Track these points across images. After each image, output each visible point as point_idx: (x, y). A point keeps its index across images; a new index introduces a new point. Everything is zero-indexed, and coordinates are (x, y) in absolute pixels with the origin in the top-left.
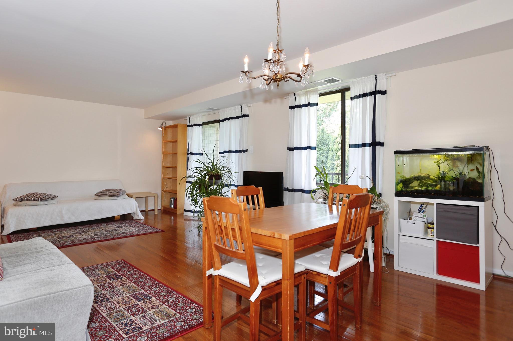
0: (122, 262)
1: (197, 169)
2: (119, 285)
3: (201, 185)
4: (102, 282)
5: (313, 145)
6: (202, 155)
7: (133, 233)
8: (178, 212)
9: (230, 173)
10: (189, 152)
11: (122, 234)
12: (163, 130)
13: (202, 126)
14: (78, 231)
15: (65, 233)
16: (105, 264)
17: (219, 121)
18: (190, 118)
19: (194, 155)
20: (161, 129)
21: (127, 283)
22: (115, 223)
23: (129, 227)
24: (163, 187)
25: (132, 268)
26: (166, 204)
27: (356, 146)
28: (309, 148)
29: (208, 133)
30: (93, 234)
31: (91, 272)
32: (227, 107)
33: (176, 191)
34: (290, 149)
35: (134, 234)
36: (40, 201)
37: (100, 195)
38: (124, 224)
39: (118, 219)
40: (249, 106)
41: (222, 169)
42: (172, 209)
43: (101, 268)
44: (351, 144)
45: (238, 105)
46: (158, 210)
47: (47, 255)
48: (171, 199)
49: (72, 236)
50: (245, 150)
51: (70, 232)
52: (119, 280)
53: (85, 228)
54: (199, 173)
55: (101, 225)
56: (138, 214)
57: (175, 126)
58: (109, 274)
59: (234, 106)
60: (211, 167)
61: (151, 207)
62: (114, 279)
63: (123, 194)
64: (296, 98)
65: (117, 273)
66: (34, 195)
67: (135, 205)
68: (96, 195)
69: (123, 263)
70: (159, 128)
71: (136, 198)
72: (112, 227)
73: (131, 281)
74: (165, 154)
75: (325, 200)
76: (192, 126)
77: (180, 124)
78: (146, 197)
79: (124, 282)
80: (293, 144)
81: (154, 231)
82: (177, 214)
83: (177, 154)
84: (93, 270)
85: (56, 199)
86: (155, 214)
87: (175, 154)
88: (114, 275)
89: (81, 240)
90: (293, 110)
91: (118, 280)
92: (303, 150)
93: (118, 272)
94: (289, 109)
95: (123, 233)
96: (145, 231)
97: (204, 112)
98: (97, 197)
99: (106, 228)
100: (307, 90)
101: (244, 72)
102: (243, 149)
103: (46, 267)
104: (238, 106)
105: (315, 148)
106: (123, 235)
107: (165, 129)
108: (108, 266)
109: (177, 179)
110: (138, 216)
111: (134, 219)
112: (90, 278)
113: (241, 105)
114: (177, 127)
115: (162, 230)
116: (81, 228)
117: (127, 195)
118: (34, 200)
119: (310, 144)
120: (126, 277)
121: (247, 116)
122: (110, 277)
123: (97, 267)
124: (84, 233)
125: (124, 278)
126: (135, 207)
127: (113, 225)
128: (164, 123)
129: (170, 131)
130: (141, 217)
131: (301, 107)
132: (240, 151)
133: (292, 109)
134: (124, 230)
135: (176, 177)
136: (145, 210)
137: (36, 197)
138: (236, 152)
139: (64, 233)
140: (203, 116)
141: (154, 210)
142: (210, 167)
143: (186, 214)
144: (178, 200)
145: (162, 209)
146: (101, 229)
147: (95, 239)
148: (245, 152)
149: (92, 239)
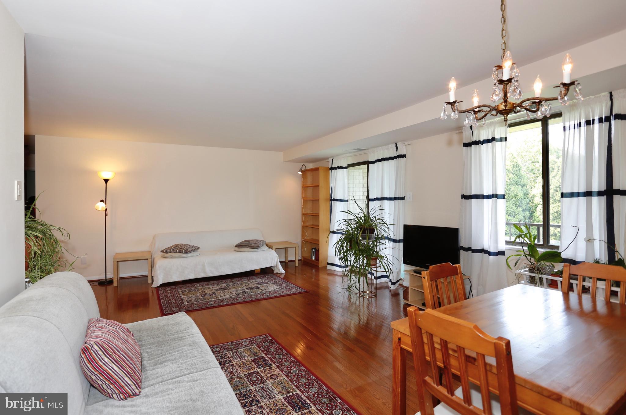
0: (268, 337)
1: (346, 221)
2: (269, 377)
3: (352, 241)
4: (250, 370)
5: (500, 192)
6: (348, 202)
7: (276, 293)
8: (321, 265)
9: (385, 225)
10: (332, 198)
11: (264, 293)
12: (302, 174)
13: (347, 169)
14: (219, 286)
15: (208, 289)
16: (249, 339)
17: (368, 163)
18: (333, 159)
19: (338, 202)
20: (300, 173)
21: (277, 373)
22: (255, 278)
23: (270, 283)
24: (303, 236)
25: (280, 349)
26: (307, 255)
27: (573, 195)
28: (494, 196)
29: (353, 176)
30: (234, 292)
31: (236, 351)
32: (378, 147)
33: (318, 241)
34: (464, 197)
35: (277, 295)
36: (184, 253)
37: (241, 246)
38: (265, 280)
39: (258, 273)
40: (407, 144)
41: (376, 222)
42: (313, 261)
43: (246, 346)
44: (564, 192)
45: (393, 143)
46: (299, 260)
47: (190, 346)
48: (312, 249)
49: (214, 294)
50: (402, 197)
51: (211, 288)
52: (268, 368)
53: (226, 282)
54: (348, 226)
55: (242, 280)
56: (279, 268)
57: (317, 169)
58: (256, 356)
59: (387, 144)
60: (363, 219)
61: (291, 258)
62: (262, 366)
63: (263, 245)
64: (472, 132)
65: (265, 356)
66: (179, 247)
67: (276, 258)
68: (236, 246)
69: (270, 339)
70: (299, 171)
71: (276, 249)
72: (253, 282)
73: (282, 372)
74: (305, 201)
75: (533, 272)
76: (335, 168)
77: (322, 167)
78: (285, 248)
79: (274, 373)
80: (471, 192)
81: (298, 292)
82: (320, 266)
83: (319, 200)
84: (238, 347)
85: (199, 250)
86: (296, 266)
87: (316, 201)
88: (262, 359)
89: (223, 300)
90: (469, 147)
91: (266, 368)
92: (484, 199)
93: (266, 354)
94: (464, 146)
95: (266, 292)
96: (289, 291)
97: (350, 153)
98: (236, 249)
99: (247, 284)
100: (490, 120)
101: (449, 103)
102: (399, 196)
103: (189, 372)
104: (392, 145)
105: (504, 197)
106: (266, 295)
107: (304, 172)
108: (254, 342)
109: (319, 228)
110: (279, 269)
111: (275, 272)
112: (236, 360)
113: (396, 144)
114: (319, 170)
115: (307, 291)
116: (223, 282)
117: (267, 245)
118: (179, 252)
119: (496, 191)
120: (276, 364)
121: (404, 156)
122: (257, 362)
123: (242, 344)
124: (225, 291)
125: (274, 365)
126: (275, 260)
127: (254, 281)
128: (304, 166)
129: (309, 175)
130: (281, 270)
131: (481, 143)
132: (395, 199)
133: (467, 147)
134: (266, 288)
135: (318, 226)
136: (284, 260)
137: (181, 248)
138: (391, 199)
139: (206, 289)
140: (348, 157)
141: (294, 261)
142: (361, 219)
143: (329, 267)
144: (320, 252)
145: (302, 260)
146: (242, 286)
147: (236, 299)
148: (402, 200)
149: (234, 299)
